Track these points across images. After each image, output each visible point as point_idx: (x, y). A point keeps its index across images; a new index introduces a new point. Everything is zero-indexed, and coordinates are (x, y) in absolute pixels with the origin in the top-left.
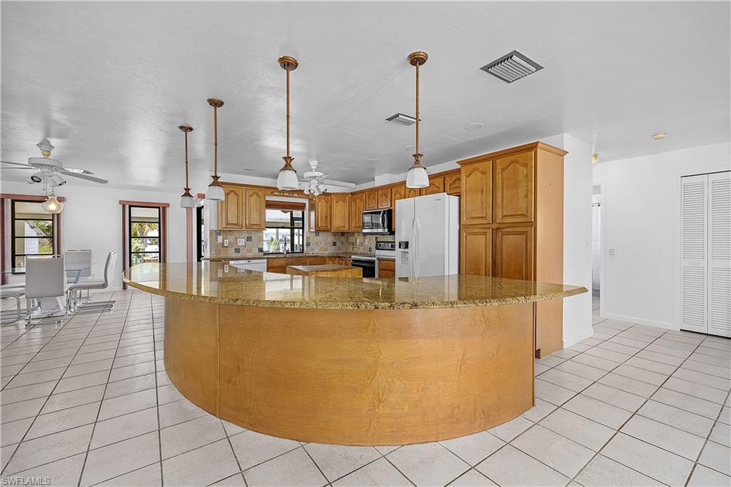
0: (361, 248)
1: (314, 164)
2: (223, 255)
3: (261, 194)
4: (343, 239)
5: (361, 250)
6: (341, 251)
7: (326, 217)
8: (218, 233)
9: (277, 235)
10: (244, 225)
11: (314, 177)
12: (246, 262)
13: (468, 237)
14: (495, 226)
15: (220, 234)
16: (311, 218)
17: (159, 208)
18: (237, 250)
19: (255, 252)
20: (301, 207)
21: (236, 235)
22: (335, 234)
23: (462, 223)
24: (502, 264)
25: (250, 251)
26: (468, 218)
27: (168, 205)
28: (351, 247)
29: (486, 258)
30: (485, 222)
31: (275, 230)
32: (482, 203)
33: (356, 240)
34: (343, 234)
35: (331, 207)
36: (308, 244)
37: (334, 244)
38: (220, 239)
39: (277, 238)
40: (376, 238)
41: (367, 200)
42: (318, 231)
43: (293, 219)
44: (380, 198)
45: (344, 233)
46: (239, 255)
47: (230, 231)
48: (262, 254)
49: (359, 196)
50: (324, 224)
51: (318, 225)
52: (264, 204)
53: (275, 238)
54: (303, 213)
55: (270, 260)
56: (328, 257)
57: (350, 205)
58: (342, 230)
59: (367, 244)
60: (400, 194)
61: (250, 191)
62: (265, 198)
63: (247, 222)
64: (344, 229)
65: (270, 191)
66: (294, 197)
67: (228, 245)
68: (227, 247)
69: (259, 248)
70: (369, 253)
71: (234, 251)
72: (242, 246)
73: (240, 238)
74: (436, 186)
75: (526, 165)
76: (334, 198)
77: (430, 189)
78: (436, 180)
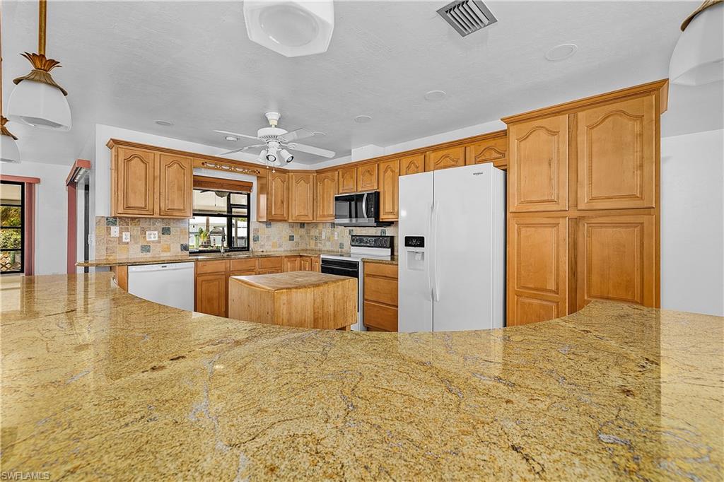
0: (328, 244)
1: (273, 117)
2: (120, 256)
3: (185, 164)
4: (302, 231)
5: (328, 246)
6: (300, 248)
7: (282, 202)
8: (113, 221)
9: (208, 226)
10: (157, 210)
11: (275, 137)
12: (159, 267)
13: (523, 230)
14: (575, 214)
15: (114, 224)
16: (260, 203)
17: (22, 184)
18: (146, 249)
19: (176, 250)
20: (246, 187)
21: (144, 224)
22: (292, 225)
23: (511, 209)
24: (590, 272)
25: (168, 249)
26: (522, 202)
27: (38, 181)
28: (313, 242)
29: (558, 262)
30: (555, 209)
31: (205, 218)
32: (551, 179)
33: (321, 233)
34: (302, 225)
35: (288, 189)
36: (256, 239)
37: (292, 238)
38: (115, 230)
39: (208, 230)
40: (350, 231)
41: (341, 180)
42: (269, 223)
43: (230, 206)
44: (360, 177)
45: (304, 224)
46: (147, 256)
47: (133, 219)
48: (187, 253)
49: (329, 174)
50: (279, 212)
51: (271, 212)
52: (190, 181)
53: (204, 229)
54: (249, 196)
55: (200, 264)
56: (286, 257)
57: (315, 187)
58: (303, 219)
59: (336, 238)
60: (392, 171)
61: (168, 159)
62: (192, 173)
63: (162, 205)
64: (307, 218)
65: (200, 161)
66: (237, 172)
67: (129, 240)
68: (128, 243)
69: (182, 245)
70: (340, 250)
71: (140, 250)
72: (153, 242)
73: (150, 230)
74: (454, 159)
75: (638, 118)
76: (293, 176)
77: (442, 164)
78: (452, 151)
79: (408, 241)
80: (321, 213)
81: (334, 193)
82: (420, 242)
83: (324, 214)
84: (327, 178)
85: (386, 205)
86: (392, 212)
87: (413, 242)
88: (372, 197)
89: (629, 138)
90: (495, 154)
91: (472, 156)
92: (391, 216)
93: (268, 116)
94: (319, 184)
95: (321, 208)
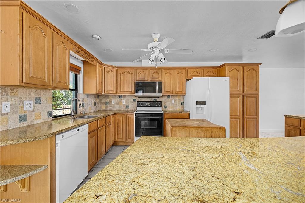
4: (99, 100)
6: (98, 110)
13: (231, 98)
18: (23, 118)
21: (22, 94)
25: (40, 117)
30: (239, 93)
35: (103, 74)
40: (134, 100)
41: (138, 74)
44: (151, 74)
46: (24, 125)
57: (116, 75)
59: (123, 103)
64: (112, 92)
65: (73, 46)
67: (8, 111)
68: (7, 114)
69: (48, 112)
70: (126, 109)
71: (18, 119)
72: (29, 111)
73: (27, 100)
74: (198, 73)
75: (256, 71)
76: (105, 68)
77: (193, 74)
78: (197, 70)
79: (198, 103)
80: (122, 90)
81: (132, 80)
82: (203, 103)
83: (124, 90)
84: (127, 72)
85: (167, 88)
86: (170, 91)
87: (201, 103)
88: (160, 84)
89: (255, 76)
90: (212, 74)
91: (205, 73)
92: (169, 93)
93: (154, 36)
94: (120, 74)
95: (122, 87)
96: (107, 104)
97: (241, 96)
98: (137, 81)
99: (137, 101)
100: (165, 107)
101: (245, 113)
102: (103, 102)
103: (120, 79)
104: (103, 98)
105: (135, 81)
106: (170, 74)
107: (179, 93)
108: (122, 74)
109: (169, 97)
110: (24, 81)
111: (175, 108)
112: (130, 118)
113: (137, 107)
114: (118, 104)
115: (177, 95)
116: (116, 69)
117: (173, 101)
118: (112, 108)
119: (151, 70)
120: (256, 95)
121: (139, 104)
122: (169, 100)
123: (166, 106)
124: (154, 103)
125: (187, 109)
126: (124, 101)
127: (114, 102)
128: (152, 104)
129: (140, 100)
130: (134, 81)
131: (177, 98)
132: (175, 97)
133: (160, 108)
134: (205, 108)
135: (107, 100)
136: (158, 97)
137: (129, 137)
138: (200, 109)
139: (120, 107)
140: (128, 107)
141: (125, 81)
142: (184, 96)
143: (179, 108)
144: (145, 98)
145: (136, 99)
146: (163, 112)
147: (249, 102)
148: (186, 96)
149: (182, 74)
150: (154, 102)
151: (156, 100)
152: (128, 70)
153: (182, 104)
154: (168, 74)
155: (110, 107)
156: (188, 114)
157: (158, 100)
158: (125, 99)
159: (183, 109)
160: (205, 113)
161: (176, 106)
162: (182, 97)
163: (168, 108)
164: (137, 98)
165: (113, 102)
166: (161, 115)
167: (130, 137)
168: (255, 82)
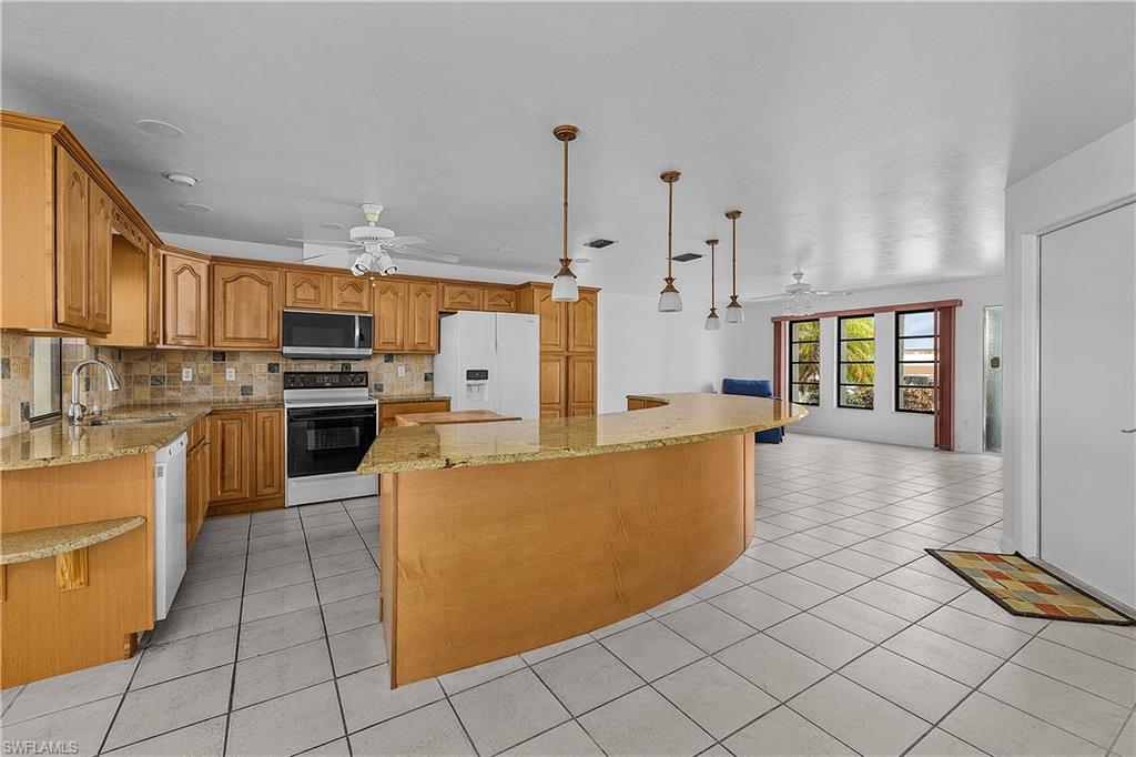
1: (372, 210)
11: (375, 239)
14: (567, 354)
30: (559, 350)
32: (557, 331)
41: (292, 287)
44: (336, 291)
57: (209, 284)
69: (22, 404)
70: (241, 398)
74: (469, 297)
75: (592, 305)
76: (168, 258)
77: (458, 300)
78: (467, 289)
79: (471, 375)
80: (229, 335)
81: (271, 303)
82: (483, 375)
83: (239, 336)
84: (251, 276)
85: (384, 334)
86: (395, 343)
87: (477, 375)
88: (368, 323)
89: (588, 314)
90: (504, 302)
91: (486, 298)
92: (393, 347)
93: (367, 208)
94: (221, 282)
95: (230, 324)
96: (157, 380)
97: (563, 359)
98: (287, 307)
99: (282, 369)
100: (379, 388)
101: (571, 397)
102: (137, 373)
103: (225, 298)
104: (142, 360)
105: (278, 308)
106: (396, 294)
107: (421, 348)
108: (232, 283)
109: (389, 357)
110: (61, 319)
111: (408, 391)
112: (268, 424)
113: (285, 389)
114: (205, 381)
115: (416, 353)
116: (208, 262)
117: (401, 370)
118: (180, 394)
119: (335, 279)
120: (591, 356)
121: (293, 381)
122: (390, 368)
123: (382, 385)
124: (343, 376)
125: (440, 391)
126: (233, 370)
127: (191, 374)
128: (336, 379)
129: (294, 367)
130: (276, 308)
131: (412, 362)
132: (408, 360)
133: (364, 392)
134: (486, 387)
135: (161, 368)
136: (358, 358)
137: (265, 482)
138: (475, 389)
139: (216, 390)
140: (246, 390)
141: (244, 306)
142: (433, 355)
143: (418, 389)
144: (313, 361)
145: (278, 365)
146: (376, 402)
147: (578, 370)
148: (438, 358)
149: (429, 296)
150: (341, 373)
151: (348, 366)
152: (255, 272)
153: (426, 379)
154: (389, 293)
155: (171, 393)
156: (444, 403)
157: (355, 367)
158: (235, 364)
159: (429, 392)
160: (486, 399)
161: (412, 385)
162: (426, 360)
163: (386, 391)
164: (281, 362)
165: (187, 374)
166: (373, 408)
167: (269, 482)
168: (589, 327)
